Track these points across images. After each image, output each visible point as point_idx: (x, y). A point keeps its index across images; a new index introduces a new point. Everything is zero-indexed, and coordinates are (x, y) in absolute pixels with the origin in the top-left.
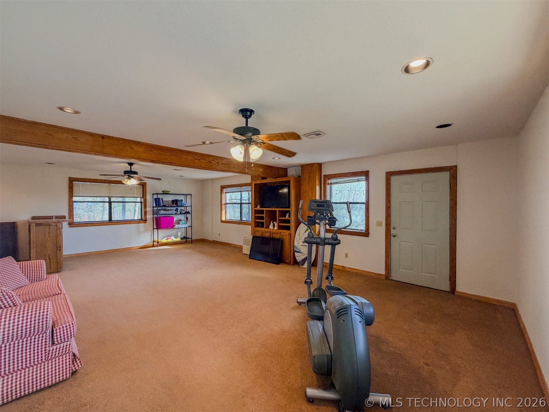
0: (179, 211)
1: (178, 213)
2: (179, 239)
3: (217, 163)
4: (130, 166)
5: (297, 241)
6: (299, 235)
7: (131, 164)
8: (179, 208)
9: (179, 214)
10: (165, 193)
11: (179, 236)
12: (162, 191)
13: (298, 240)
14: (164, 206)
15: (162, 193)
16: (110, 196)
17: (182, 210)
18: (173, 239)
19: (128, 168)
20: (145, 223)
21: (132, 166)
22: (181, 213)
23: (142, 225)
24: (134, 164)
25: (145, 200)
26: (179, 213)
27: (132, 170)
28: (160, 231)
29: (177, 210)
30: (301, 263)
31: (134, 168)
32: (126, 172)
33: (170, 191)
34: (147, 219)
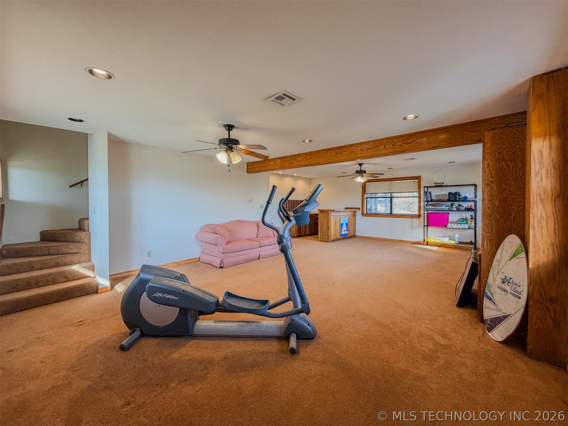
0: (454, 207)
1: (452, 209)
2: (453, 242)
3: (361, 150)
4: (360, 166)
5: (494, 275)
6: (499, 261)
7: (360, 165)
8: (456, 204)
9: (455, 211)
10: (438, 186)
11: (456, 239)
12: (435, 183)
13: (495, 273)
14: (432, 201)
15: (434, 186)
16: (390, 192)
17: (459, 205)
18: (446, 241)
19: (358, 168)
20: (419, 218)
21: (361, 166)
22: (458, 210)
23: (415, 220)
24: (363, 164)
25: (420, 194)
26: (455, 209)
27: (362, 169)
28: (429, 228)
29: (452, 205)
30: (489, 325)
31: (364, 168)
32: (357, 172)
33: (443, 183)
34: (421, 215)
